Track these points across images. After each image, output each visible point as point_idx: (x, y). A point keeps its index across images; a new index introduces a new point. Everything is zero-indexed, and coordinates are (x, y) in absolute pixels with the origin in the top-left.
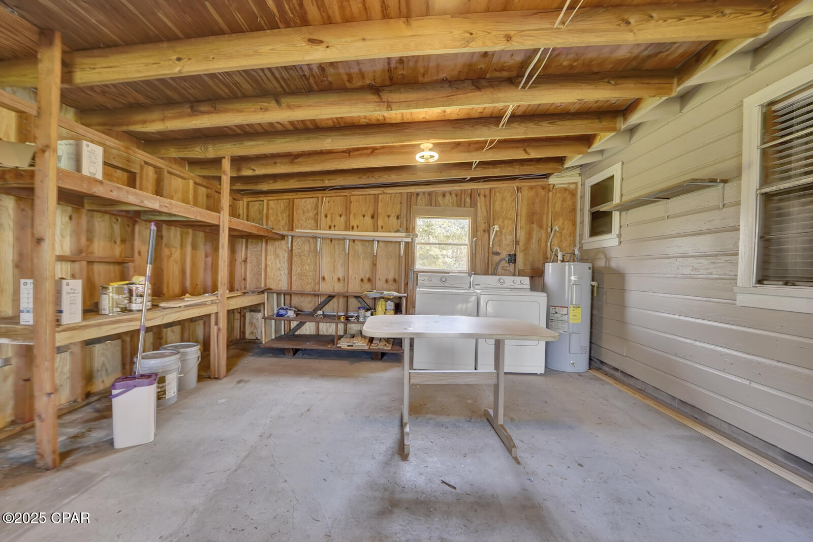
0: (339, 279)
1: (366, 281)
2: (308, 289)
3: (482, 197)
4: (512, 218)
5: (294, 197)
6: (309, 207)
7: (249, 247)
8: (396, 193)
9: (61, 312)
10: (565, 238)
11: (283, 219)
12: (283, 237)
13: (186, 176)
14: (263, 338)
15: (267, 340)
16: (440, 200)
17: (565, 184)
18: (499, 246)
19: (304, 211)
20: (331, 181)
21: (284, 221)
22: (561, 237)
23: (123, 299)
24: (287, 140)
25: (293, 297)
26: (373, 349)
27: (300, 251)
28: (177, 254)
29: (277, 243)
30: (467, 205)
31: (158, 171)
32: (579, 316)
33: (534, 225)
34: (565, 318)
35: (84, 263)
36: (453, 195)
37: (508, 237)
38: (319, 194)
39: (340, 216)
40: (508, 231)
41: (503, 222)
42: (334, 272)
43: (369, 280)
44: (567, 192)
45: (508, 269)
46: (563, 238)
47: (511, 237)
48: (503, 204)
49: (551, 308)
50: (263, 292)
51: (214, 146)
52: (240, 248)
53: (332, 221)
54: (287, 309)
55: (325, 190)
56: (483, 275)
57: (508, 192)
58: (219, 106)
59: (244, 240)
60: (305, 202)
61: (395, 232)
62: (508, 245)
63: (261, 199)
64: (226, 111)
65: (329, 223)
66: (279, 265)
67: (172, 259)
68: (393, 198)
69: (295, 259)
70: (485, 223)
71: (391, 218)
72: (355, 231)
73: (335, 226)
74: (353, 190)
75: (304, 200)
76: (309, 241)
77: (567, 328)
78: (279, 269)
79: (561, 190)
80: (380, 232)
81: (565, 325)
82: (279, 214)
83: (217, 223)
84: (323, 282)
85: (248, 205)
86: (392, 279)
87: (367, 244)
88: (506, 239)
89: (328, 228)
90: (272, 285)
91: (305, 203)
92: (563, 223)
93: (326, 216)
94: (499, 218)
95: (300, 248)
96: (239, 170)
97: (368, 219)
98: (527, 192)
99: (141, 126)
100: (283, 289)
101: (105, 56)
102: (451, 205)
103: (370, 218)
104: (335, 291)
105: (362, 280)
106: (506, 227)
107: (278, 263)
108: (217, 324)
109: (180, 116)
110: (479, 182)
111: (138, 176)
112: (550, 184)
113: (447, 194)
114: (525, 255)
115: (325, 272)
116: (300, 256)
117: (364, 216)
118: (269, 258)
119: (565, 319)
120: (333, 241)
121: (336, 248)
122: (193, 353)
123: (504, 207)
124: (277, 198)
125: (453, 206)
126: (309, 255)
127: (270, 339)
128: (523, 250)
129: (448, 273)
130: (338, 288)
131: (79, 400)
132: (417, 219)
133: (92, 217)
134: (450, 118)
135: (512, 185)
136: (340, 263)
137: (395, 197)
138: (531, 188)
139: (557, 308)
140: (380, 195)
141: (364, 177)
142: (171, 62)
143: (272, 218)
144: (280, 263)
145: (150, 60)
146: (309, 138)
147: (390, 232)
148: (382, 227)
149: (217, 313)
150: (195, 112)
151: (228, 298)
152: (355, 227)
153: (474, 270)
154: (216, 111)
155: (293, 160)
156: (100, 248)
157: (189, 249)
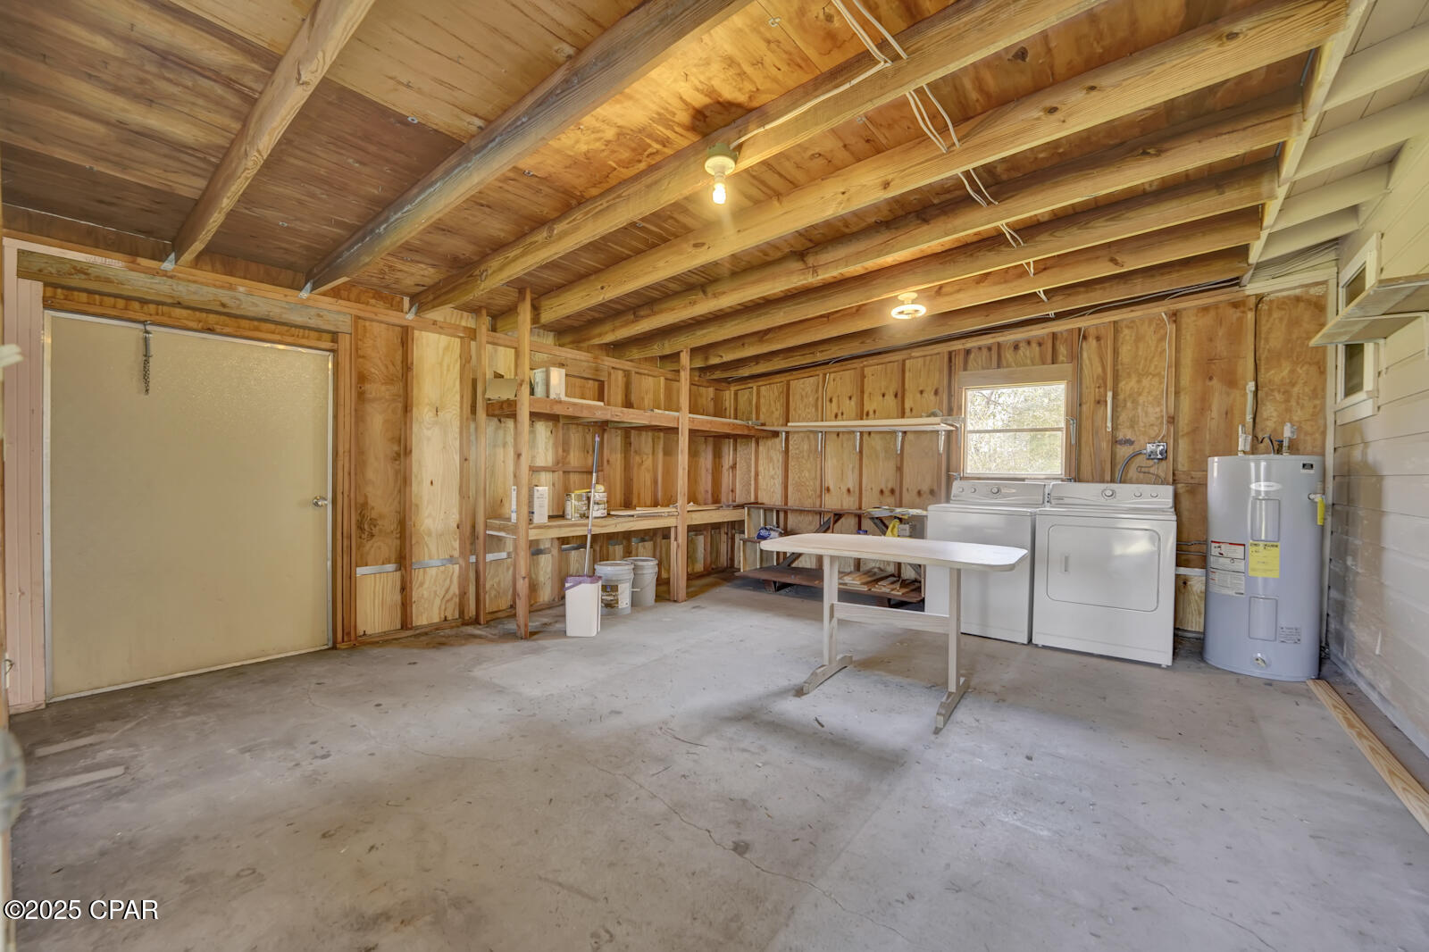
0: (849, 490)
1: (887, 493)
2: (808, 504)
3: (1092, 342)
4: (1159, 374)
5: (788, 378)
6: (808, 389)
7: (739, 448)
8: (931, 355)
9: (533, 513)
10: (1298, 403)
11: (777, 410)
12: (776, 434)
13: (656, 374)
14: (742, 565)
15: (747, 569)
16: (1008, 356)
17: (1295, 288)
18: (1132, 427)
19: (802, 396)
20: (824, 353)
21: (778, 413)
22: (1287, 401)
23: (582, 505)
24: (736, 322)
25: (790, 516)
26: (875, 592)
27: (797, 452)
28: (648, 462)
29: (770, 443)
30: (1061, 358)
31: (627, 374)
32: (1276, 564)
33: (1215, 382)
34: (1240, 566)
35: (561, 473)
36: (1034, 345)
37: (1150, 410)
38: (820, 371)
39: (850, 398)
40: (1151, 399)
41: (1139, 382)
42: (842, 479)
43: (892, 491)
44: (1302, 305)
45: (1152, 470)
46: (1293, 403)
47: (1158, 410)
48: (1137, 348)
49: (1213, 545)
50: (742, 506)
51: (669, 341)
52: (727, 451)
53: (839, 407)
54: (771, 529)
55: (828, 363)
56: (1097, 482)
57: (1150, 325)
58: (656, 308)
59: (732, 440)
60: (803, 384)
61: (927, 416)
62: (1152, 425)
63: (750, 385)
64: (661, 312)
65: (835, 410)
66: (772, 473)
67: (643, 467)
68: (927, 362)
69: (792, 463)
70: (1099, 387)
71: (925, 395)
72: (871, 419)
73: (842, 414)
74: (865, 359)
75: (802, 380)
76: (808, 437)
77: (1243, 587)
78: (773, 477)
79: (1284, 303)
80: (908, 417)
81: (1240, 579)
82: (772, 403)
83: (676, 426)
84: (827, 495)
85: (736, 394)
86: (928, 491)
87: (888, 437)
88: (1146, 413)
89: (833, 418)
90: (764, 498)
91: (803, 386)
92: (1292, 371)
93: (831, 401)
94: (1129, 375)
95: (798, 448)
96: (707, 359)
97: (890, 398)
98: (1194, 318)
99: (597, 339)
100: (777, 504)
101: (558, 296)
102: (1029, 362)
103: (893, 397)
104: (844, 508)
105: (882, 492)
106: (1146, 390)
107: (771, 469)
108: (676, 539)
109: (626, 324)
110: (1084, 315)
111: (606, 384)
112: (1249, 296)
113: (1022, 345)
114: (1193, 443)
115: (830, 481)
116: (798, 458)
117: (884, 395)
118: (760, 462)
119: (1236, 568)
120: (840, 435)
121: (845, 445)
122: (650, 568)
123: (1140, 353)
124: (768, 382)
125: (1033, 364)
126: (809, 456)
127: (753, 568)
128: (1188, 434)
129: (1023, 480)
130: (849, 504)
131: (556, 600)
132: (969, 393)
133: (568, 429)
134: (935, 252)
135: (1156, 310)
136: (851, 466)
137: (931, 360)
138: (1205, 309)
139: (1223, 546)
140: (907, 361)
141: (868, 341)
142: (597, 292)
143: (763, 409)
144: (774, 469)
145: (585, 294)
146: (760, 315)
147: (921, 417)
148: (911, 410)
149: (676, 527)
150: (637, 318)
151: (688, 511)
152: (871, 413)
153: (1075, 474)
154: (654, 313)
155: (762, 337)
156: (575, 459)
157: (660, 455)
